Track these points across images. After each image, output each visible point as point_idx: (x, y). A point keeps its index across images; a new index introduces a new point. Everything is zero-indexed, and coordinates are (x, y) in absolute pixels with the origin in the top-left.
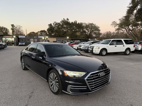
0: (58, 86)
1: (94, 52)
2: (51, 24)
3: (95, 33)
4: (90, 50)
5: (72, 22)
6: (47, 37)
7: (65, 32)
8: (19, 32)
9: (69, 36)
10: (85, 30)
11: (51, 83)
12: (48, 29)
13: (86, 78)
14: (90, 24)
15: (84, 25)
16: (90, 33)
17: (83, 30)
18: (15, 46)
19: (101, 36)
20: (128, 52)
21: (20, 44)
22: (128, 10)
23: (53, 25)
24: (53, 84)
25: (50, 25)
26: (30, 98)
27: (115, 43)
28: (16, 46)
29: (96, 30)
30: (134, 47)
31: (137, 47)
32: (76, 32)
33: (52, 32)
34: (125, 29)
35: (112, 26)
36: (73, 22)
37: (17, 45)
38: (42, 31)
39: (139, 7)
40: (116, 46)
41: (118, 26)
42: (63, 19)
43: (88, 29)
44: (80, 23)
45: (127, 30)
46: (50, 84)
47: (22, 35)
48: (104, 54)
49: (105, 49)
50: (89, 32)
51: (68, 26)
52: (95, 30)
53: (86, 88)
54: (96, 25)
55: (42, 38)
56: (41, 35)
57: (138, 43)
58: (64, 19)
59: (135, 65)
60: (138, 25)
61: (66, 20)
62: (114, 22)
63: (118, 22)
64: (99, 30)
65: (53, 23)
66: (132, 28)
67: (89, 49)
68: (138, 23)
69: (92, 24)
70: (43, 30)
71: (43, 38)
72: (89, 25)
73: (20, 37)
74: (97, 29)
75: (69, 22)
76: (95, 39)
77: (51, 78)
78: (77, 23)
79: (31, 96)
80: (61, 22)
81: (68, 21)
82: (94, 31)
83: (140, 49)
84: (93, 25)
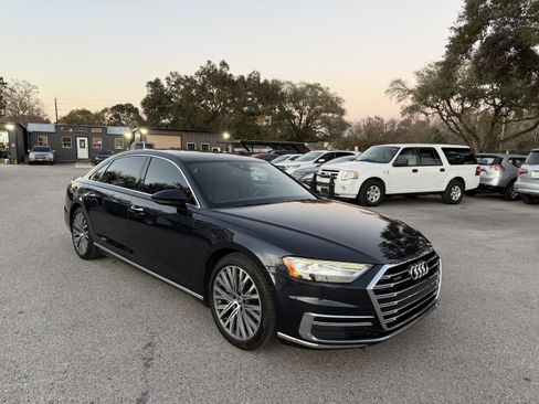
0: (258, 318)
1: (338, 190)
2: (158, 81)
3: (326, 122)
4: (321, 184)
5: (242, 77)
6: (144, 131)
7: (215, 113)
8: (24, 108)
9: (229, 129)
10: (289, 107)
11: (226, 308)
12: (145, 100)
13: (371, 286)
14: (309, 86)
15: (284, 88)
16: (308, 121)
17: (281, 107)
18: (11, 163)
19: (346, 134)
20: (456, 194)
21: (32, 156)
22: (453, 40)
23: (166, 86)
24: (231, 310)
25: (155, 85)
26: (147, 366)
27: (412, 159)
28: (18, 163)
29: (328, 112)
30: (478, 173)
31: (487, 173)
32: (254, 114)
33: (164, 112)
34: (437, 107)
35: (388, 96)
36: (246, 77)
37: (22, 159)
38: (120, 108)
39: (490, 30)
40: (415, 171)
41: (411, 96)
42: (205, 64)
43: (301, 104)
44: (270, 82)
45: (444, 112)
46: (221, 311)
47: (39, 120)
48: (375, 200)
49: (376, 182)
50: (304, 118)
51: (224, 89)
52: (325, 112)
53: (370, 324)
54: (331, 92)
55: (121, 136)
56: (115, 125)
57: (490, 160)
58: (209, 62)
59: (493, 238)
60: (482, 95)
61: (218, 67)
62: (398, 81)
63: (413, 83)
64: (342, 112)
65: (168, 78)
66: (462, 104)
67: (319, 179)
68: (484, 90)
69: (314, 87)
70: (123, 103)
71: (128, 135)
72: (303, 91)
73: (31, 127)
74: (333, 105)
75: (231, 75)
76: (326, 144)
77: (222, 288)
78: (262, 81)
79: (151, 359)
80: (198, 74)
81: (225, 69)
82: (323, 114)
83: (495, 182)
84: (320, 93)
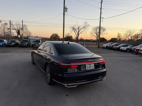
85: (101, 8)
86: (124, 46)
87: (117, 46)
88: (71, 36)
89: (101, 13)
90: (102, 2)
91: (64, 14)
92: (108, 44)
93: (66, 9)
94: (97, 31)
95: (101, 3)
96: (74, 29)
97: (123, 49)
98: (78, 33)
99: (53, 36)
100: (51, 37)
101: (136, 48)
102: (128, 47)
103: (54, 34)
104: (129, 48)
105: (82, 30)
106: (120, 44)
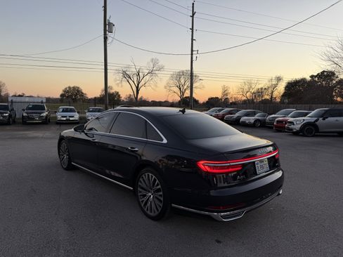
85: (192, 29)
86: (247, 115)
87: (231, 114)
88: (118, 93)
89: (192, 40)
90: (193, 14)
91: (106, 39)
92: (213, 111)
93: (111, 25)
94: (179, 81)
95: (193, 16)
96: (126, 75)
97: (247, 122)
98: (138, 85)
99: (68, 92)
100: (62, 95)
101: (276, 118)
102: (256, 117)
103: (69, 88)
104: (260, 118)
105: (147, 78)
106: (238, 111)
